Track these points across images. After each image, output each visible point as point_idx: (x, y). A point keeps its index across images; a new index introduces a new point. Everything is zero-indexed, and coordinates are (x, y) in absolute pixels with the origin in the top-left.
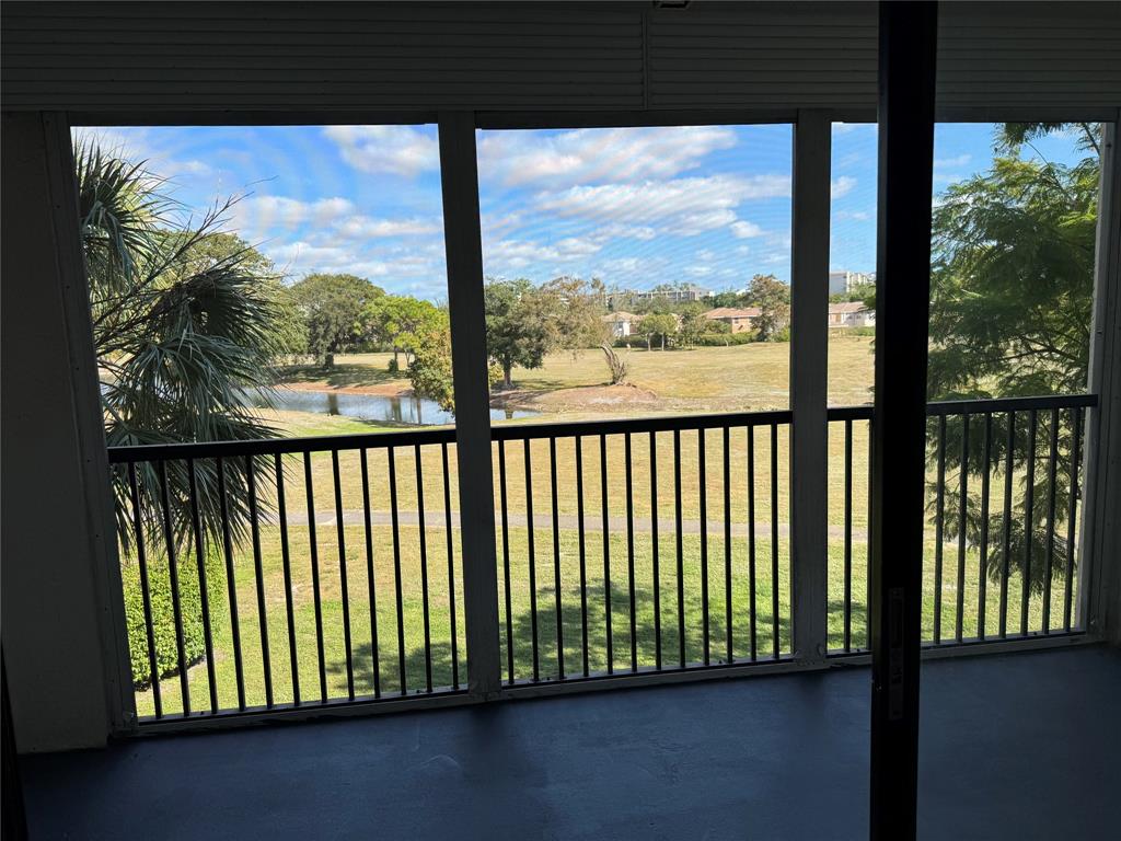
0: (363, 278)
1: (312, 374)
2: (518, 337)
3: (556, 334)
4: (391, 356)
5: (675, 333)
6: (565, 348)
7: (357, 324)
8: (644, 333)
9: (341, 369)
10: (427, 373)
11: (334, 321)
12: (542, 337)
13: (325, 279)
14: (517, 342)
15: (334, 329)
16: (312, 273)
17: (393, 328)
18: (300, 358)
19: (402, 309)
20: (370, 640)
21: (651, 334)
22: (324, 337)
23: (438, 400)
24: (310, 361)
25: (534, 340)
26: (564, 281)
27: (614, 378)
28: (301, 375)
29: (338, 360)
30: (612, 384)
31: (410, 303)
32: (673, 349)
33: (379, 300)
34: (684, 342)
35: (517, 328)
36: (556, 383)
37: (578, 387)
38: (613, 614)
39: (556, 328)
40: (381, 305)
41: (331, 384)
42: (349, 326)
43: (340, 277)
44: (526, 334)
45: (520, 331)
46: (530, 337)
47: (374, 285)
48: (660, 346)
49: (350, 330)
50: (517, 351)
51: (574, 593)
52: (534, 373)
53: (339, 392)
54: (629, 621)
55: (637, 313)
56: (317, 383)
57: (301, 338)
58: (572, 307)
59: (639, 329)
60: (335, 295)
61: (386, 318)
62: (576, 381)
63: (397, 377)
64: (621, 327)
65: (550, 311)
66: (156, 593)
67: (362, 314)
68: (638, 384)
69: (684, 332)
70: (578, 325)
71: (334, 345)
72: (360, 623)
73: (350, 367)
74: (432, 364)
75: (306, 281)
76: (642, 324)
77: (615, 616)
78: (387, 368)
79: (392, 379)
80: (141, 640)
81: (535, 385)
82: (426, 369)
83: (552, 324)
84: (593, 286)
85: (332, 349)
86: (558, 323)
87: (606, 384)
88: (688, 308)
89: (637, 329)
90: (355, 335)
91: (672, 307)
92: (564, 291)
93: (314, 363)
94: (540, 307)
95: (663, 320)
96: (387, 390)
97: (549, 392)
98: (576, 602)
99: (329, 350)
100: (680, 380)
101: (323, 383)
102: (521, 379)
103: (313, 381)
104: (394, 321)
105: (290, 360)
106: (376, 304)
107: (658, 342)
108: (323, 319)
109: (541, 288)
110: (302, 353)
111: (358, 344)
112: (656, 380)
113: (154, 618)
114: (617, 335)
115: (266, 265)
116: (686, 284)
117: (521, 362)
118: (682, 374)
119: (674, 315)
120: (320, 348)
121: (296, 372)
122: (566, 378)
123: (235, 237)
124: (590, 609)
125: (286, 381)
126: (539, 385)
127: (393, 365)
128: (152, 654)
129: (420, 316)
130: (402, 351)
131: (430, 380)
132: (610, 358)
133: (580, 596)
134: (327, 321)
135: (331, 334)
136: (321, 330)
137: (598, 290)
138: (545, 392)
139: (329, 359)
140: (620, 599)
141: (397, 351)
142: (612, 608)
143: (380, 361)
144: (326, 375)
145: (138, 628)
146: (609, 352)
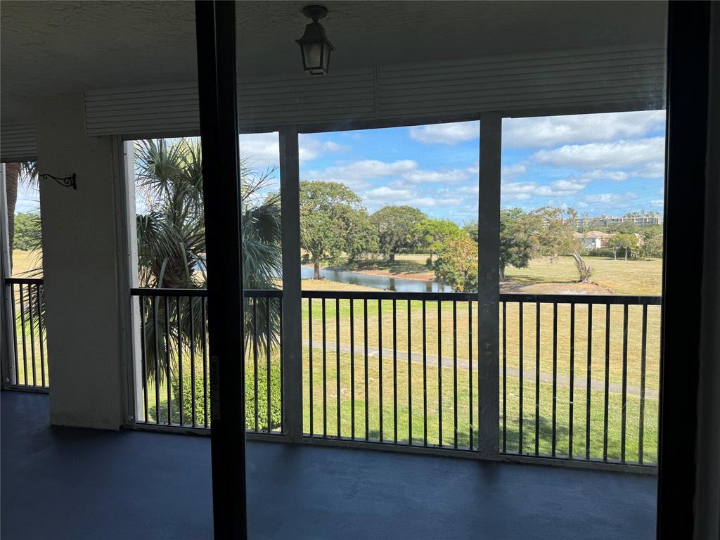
0: (415, 208)
1: (382, 265)
2: (511, 246)
3: (538, 246)
4: (428, 256)
5: (637, 247)
6: (545, 255)
7: (409, 236)
8: (612, 246)
9: (398, 263)
10: (445, 267)
11: (396, 234)
12: (528, 246)
13: (393, 209)
14: (509, 250)
15: (396, 238)
16: (386, 205)
17: (430, 239)
18: (375, 255)
19: (436, 227)
20: (378, 429)
21: (617, 248)
22: (389, 243)
23: (452, 285)
24: (381, 257)
25: (522, 249)
26: (547, 209)
27: (581, 277)
28: (375, 266)
29: (397, 257)
30: (579, 282)
31: (442, 224)
32: (635, 259)
33: (423, 221)
34: (644, 254)
35: (510, 240)
36: (537, 279)
37: (553, 282)
38: (540, 440)
39: (538, 241)
40: (424, 224)
41: (391, 271)
42: (404, 237)
43: (402, 208)
44: (517, 245)
45: (512, 243)
46: (519, 246)
47: (421, 212)
48: (624, 257)
49: (405, 239)
50: (509, 256)
51: (515, 421)
52: (522, 272)
53: (395, 277)
54: (551, 447)
55: (609, 232)
56: (384, 271)
57: (375, 245)
58: (551, 227)
59: (607, 244)
60: (398, 219)
61: (427, 232)
62: (552, 278)
63: (430, 270)
64: (594, 242)
65: (533, 230)
66: (262, 382)
67: (412, 230)
68: (600, 283)
69: (644, 247)
70: (555, 239)
71: (395, 248)
72: (374, 417)
73: (404, 262)
74: (448, 262)
75: (382, 210)
76: (610, 240)
77: (542, 442)
78: (425, 264)
79: (427, 270)
80: (252, 407)
81: (521, 279)
82: (444, 265)
83: (535, 238)
84: (568, 213)
85: (394, 251)
86: (540, 238)
87: (575, 282)
88: (648, 230)
89: (606, 244)
90: (407, 242)
91: (637, 228)
92: (546, 216)
93: (382, 258)
94: (527, 227)
95: (627, 238)
96: (423, 277)
97: (531, 284)
98: (516, 428)
99: (392, 251)
100: (634, 282)
101: (387, 271)
102: (512, 275)
103: (381, 269)
104: (431, 235)
105: (369, 256)
106: (421, 224)
107: (623, 253)
108: (390, 233)
109: (530, 214)
110: (376, 252)
111: (410, 248)
112: (614, 281)
113: (259, 395)
114: (590, 247)
115: (358, 200)
116: (651, 213)
117: (513, 263)
118: (636, 278)
119: (637, 235)
120: (386, 250)
121: (373, 264)
122: (546, 276)
123: (342, 185)
124: (525, 434)
125: (366, 269)
126: (524, 280)
127: (429, 261)
128: (256, 416)
129: (447, 231)
130: (434, 253)
131: (446, 272)
132: (579, 264)
133: (518, 424)
134: (392, 234)
135: (394, 242)
136: (388, 239)
137: (572, 216)
138: (528, 285)
139: (392, 257)
140: (546, 431)
141: (432, 253)
142: (540, 436)
143: (421, 259)
144: (389, 266)
145: (251, 400)
146: (578, 259)
